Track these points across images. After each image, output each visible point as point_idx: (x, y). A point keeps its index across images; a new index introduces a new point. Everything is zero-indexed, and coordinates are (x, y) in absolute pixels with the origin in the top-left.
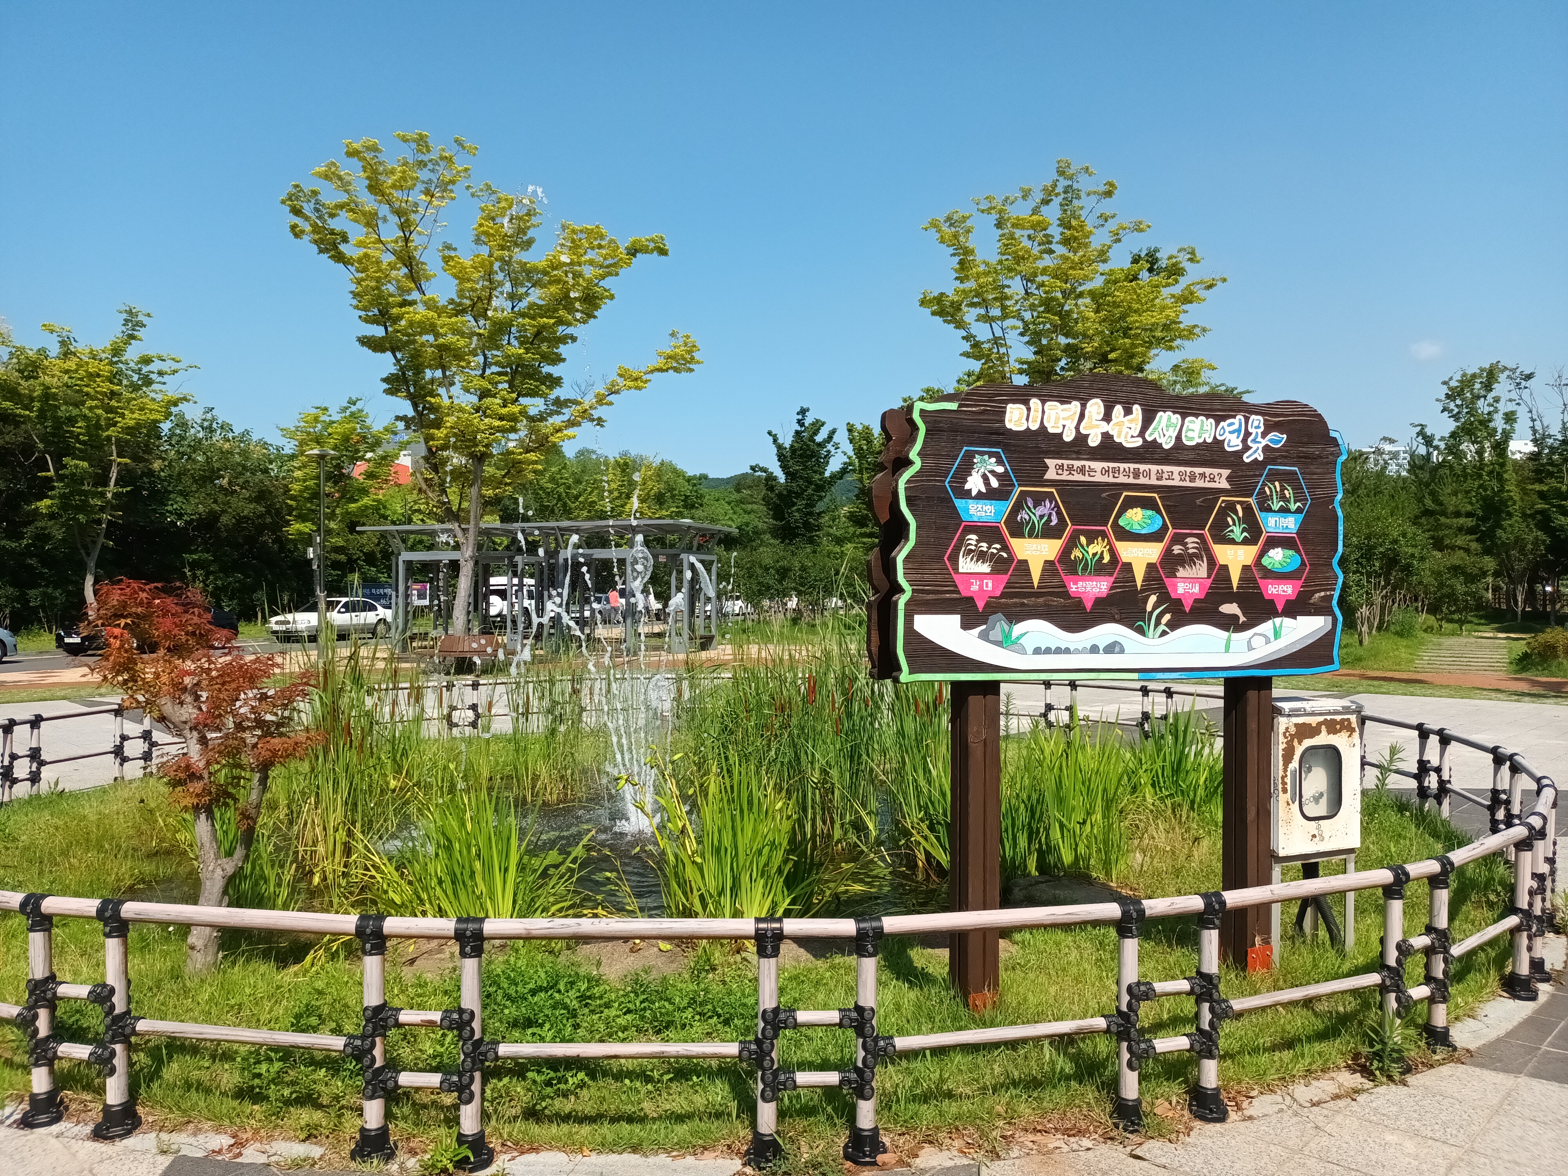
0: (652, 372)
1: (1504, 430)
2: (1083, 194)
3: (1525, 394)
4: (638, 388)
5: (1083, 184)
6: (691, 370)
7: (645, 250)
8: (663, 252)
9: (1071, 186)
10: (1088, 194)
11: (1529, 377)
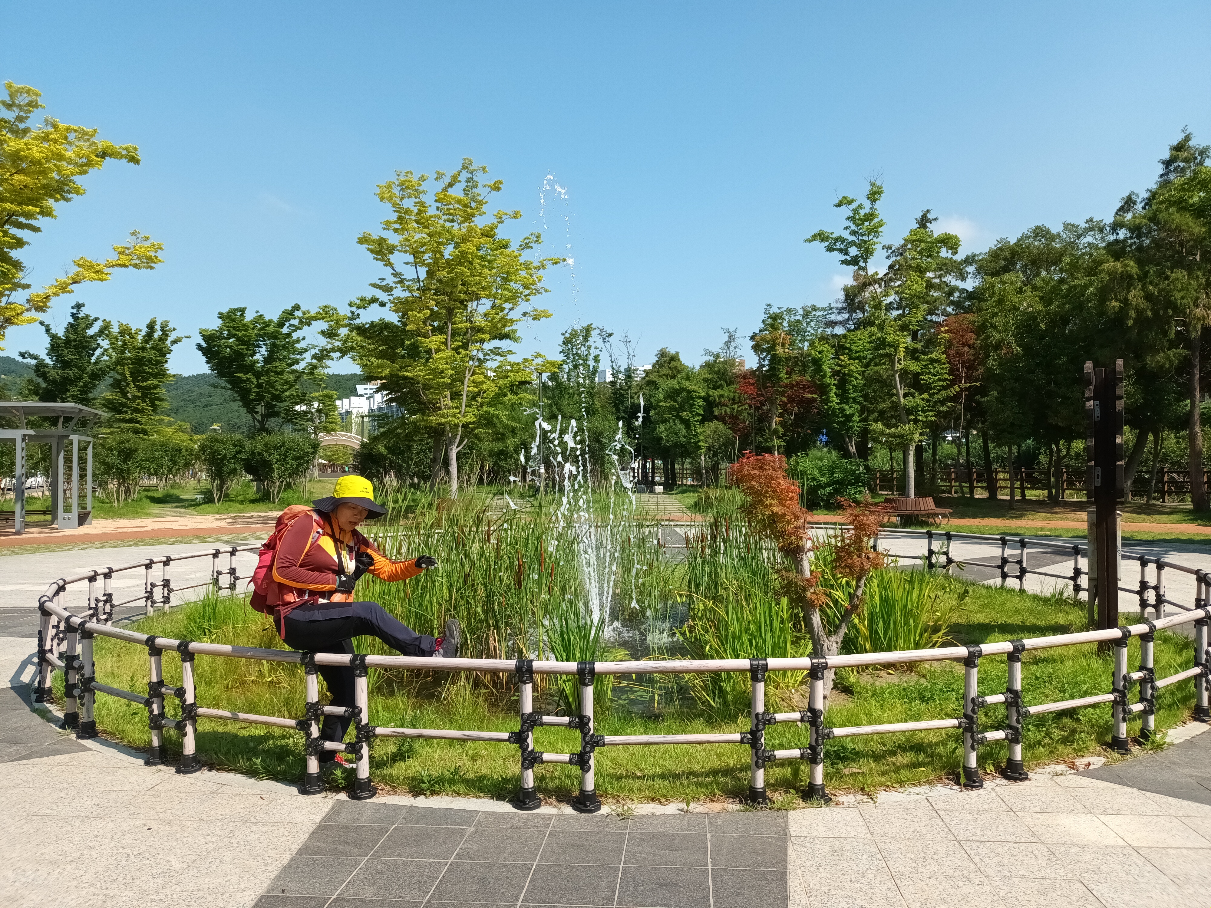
0: (113, 266)
1: (594, 367)
2: (480, 185)
3: (608, 345)
4: (101, 280)
5: (479, 177)
6: (152, 268)
7: (115, 155)
8: (134, 160)
9: (472, 178)
10: (484, 186)
11: (610, 335)
